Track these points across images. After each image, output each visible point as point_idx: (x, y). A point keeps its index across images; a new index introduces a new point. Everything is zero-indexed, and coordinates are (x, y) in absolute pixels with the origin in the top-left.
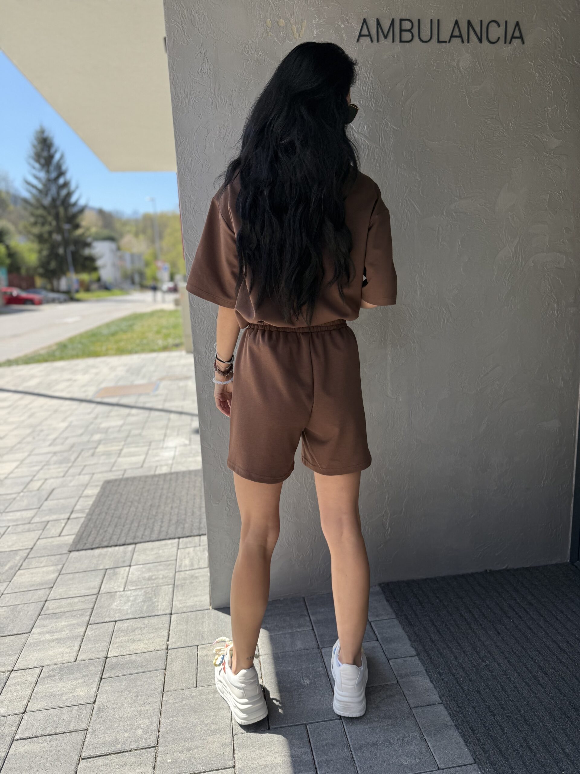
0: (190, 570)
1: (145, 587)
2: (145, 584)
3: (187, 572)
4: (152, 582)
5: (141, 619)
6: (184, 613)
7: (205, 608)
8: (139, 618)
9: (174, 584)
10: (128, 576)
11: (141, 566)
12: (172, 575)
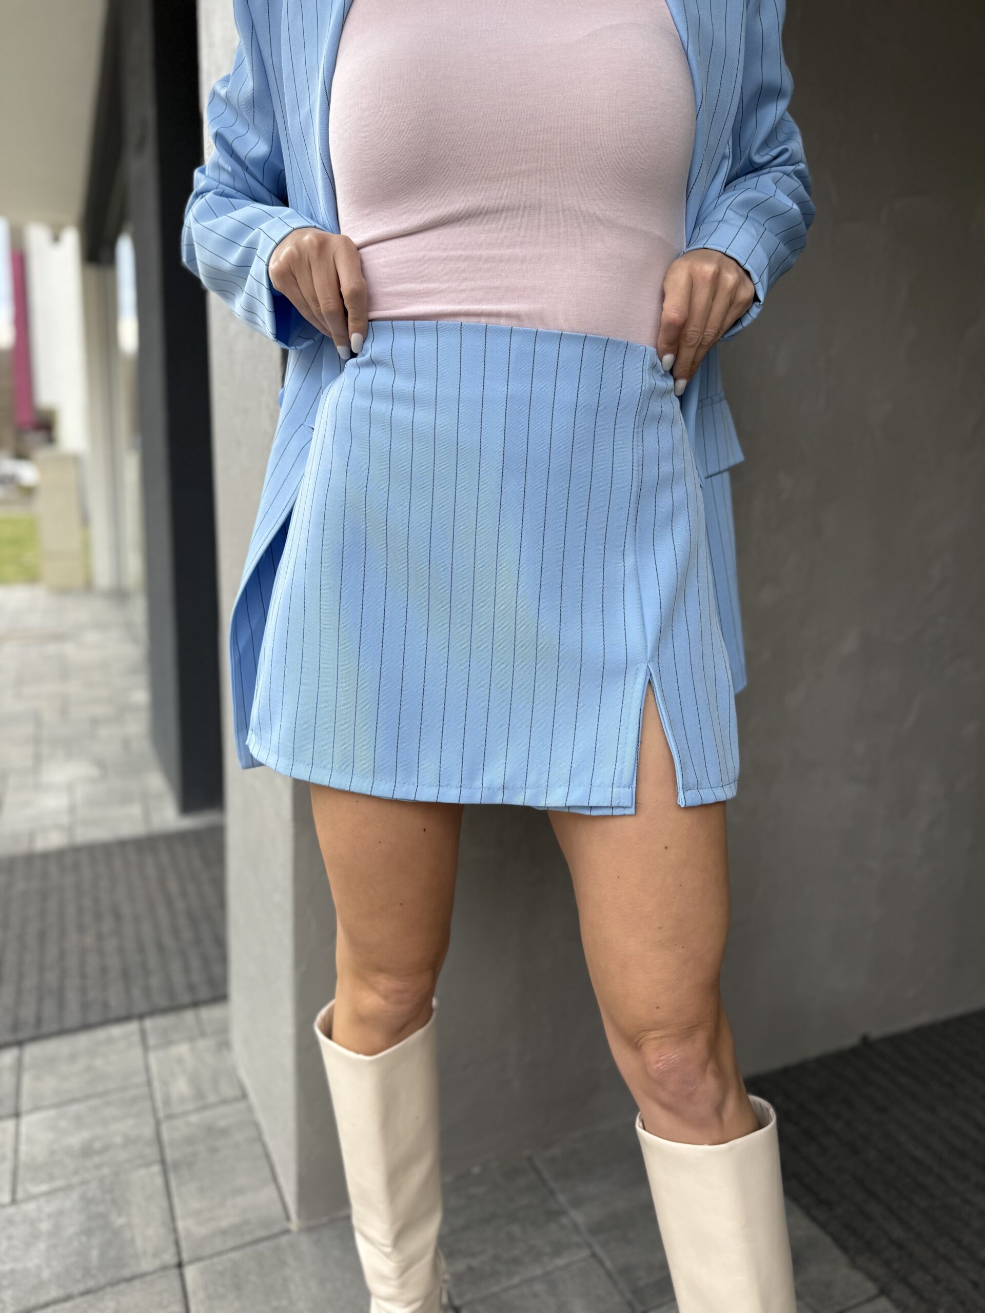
0: (198, 1110)
1: (75, 1180)
2: (76, 1172)
3: (194, 1119)
4: (97, 1159)
5: (90, 1297)
6: (219, 1254)
7: (276, 1229)
8: (84, 1293)
9: (163, 1162)
10: (16, 1151)
11: (52, 1113)
12: (148, 1131)
